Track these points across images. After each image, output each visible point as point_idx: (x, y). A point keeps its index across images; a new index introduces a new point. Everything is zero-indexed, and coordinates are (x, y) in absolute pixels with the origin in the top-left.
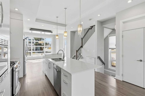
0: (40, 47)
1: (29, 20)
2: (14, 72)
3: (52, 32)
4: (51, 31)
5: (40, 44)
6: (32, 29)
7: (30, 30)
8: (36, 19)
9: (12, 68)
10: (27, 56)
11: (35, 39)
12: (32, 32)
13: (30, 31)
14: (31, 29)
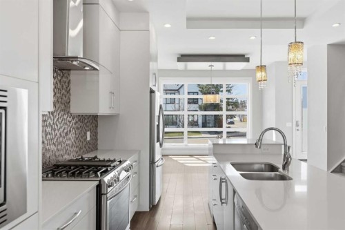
0: (215, 115)
1: (168, 26)
2: (104, 198)
3: (247, 60)
4: (243, 56)
5: (216, 107)
6: (184, 58)
7: (179, 60)
8: (189, 19)
9: (97, 183)
10: (161, 145)
11: (201, 91)
12: (186, 66)
13: (181, 65)
14: (183, 56)
